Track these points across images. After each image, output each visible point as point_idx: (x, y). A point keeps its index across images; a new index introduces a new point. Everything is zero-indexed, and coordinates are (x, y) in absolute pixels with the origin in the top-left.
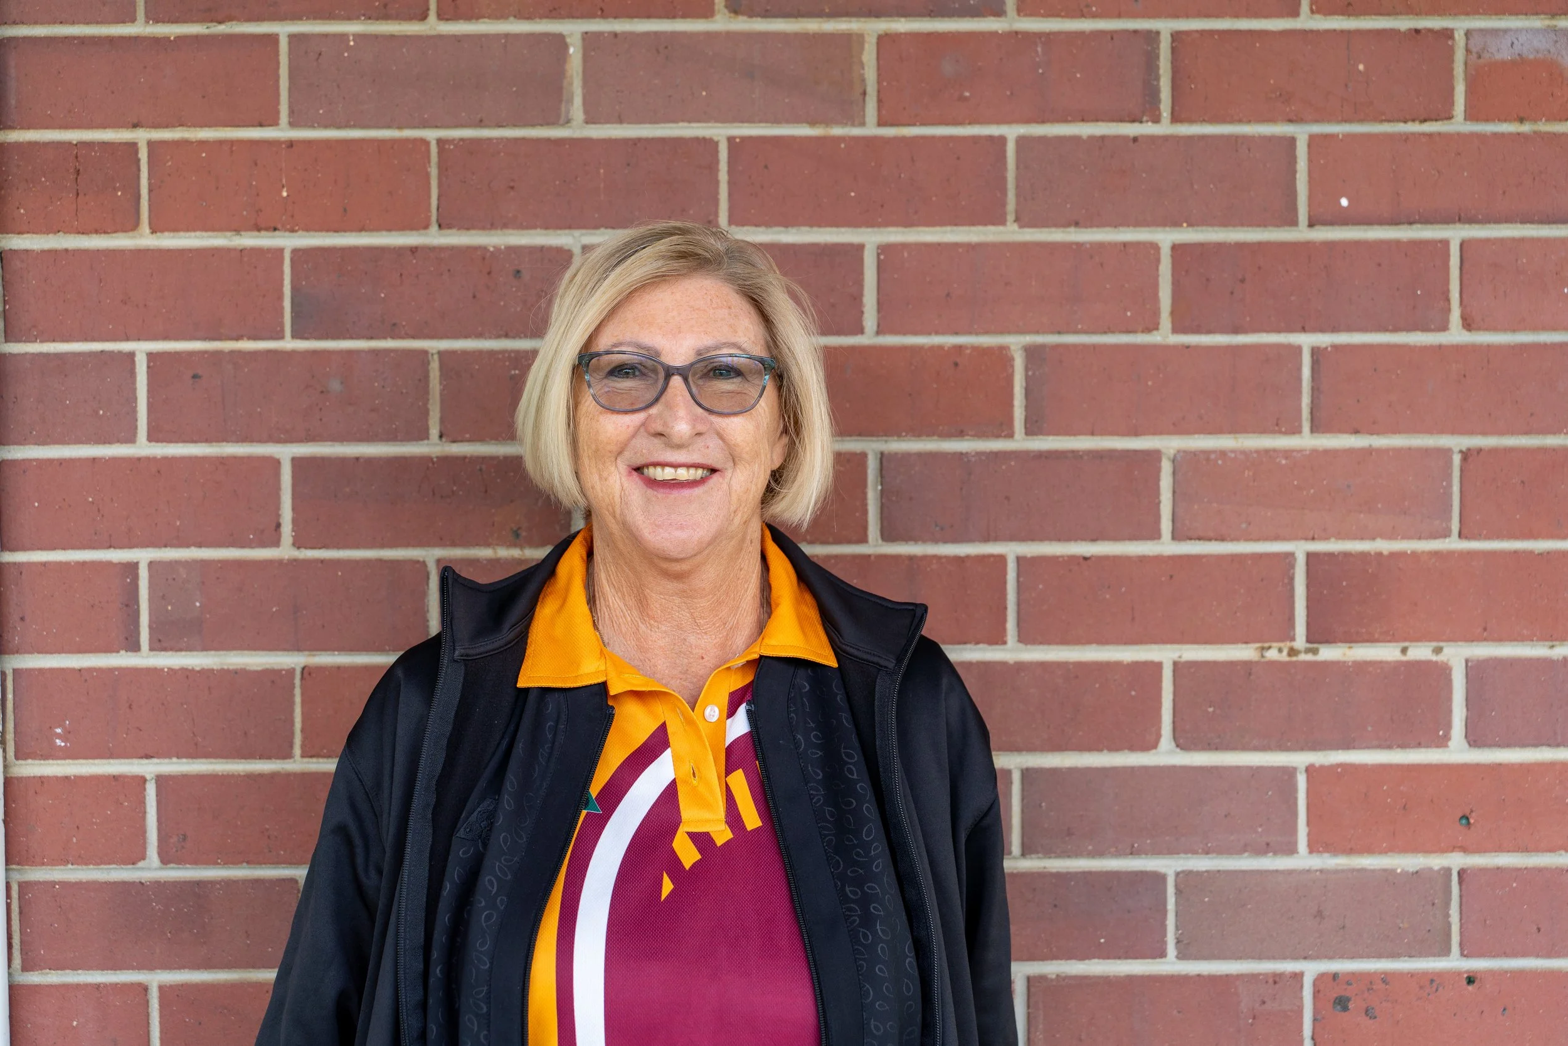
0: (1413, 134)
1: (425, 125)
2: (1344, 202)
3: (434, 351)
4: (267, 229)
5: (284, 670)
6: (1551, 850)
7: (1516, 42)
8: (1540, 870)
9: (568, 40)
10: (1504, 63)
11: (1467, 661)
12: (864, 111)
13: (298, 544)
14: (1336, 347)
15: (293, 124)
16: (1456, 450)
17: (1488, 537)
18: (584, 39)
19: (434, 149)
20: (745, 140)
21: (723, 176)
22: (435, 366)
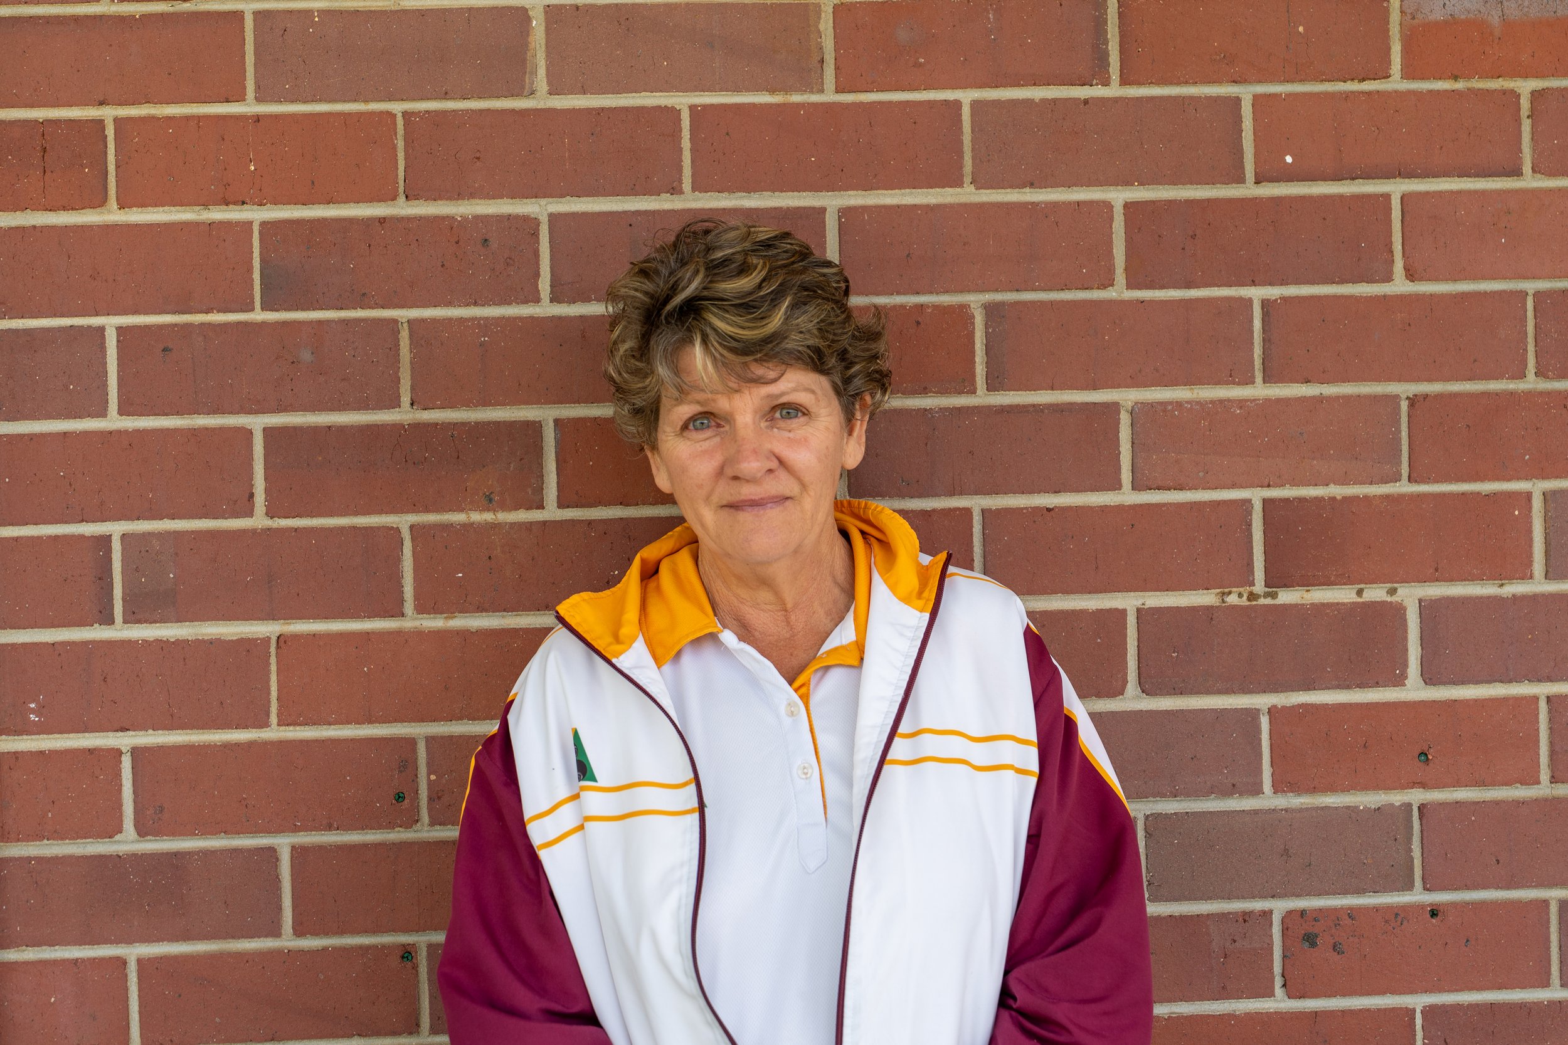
0: (1352, 92)
1: (390, 98)
2: (1289, 159)
3: (404, 320)
4: (235, 203)
5: (259, 639)
6: (1508, 783)
7: (1447, 3)
8: (1497, 803)
9: (530, 13)
10: (1436, 24)
11: (1420, 601)
12: (822, 79)
13: (270, 514)
14: (1284, 299)
15: (259, 100)
16: (1404, 396)
17: (1436, 481)
18: (546, 13)
19: (400, 122)
20: (705, 107)
21: (686, 144)
22: (404, 334)
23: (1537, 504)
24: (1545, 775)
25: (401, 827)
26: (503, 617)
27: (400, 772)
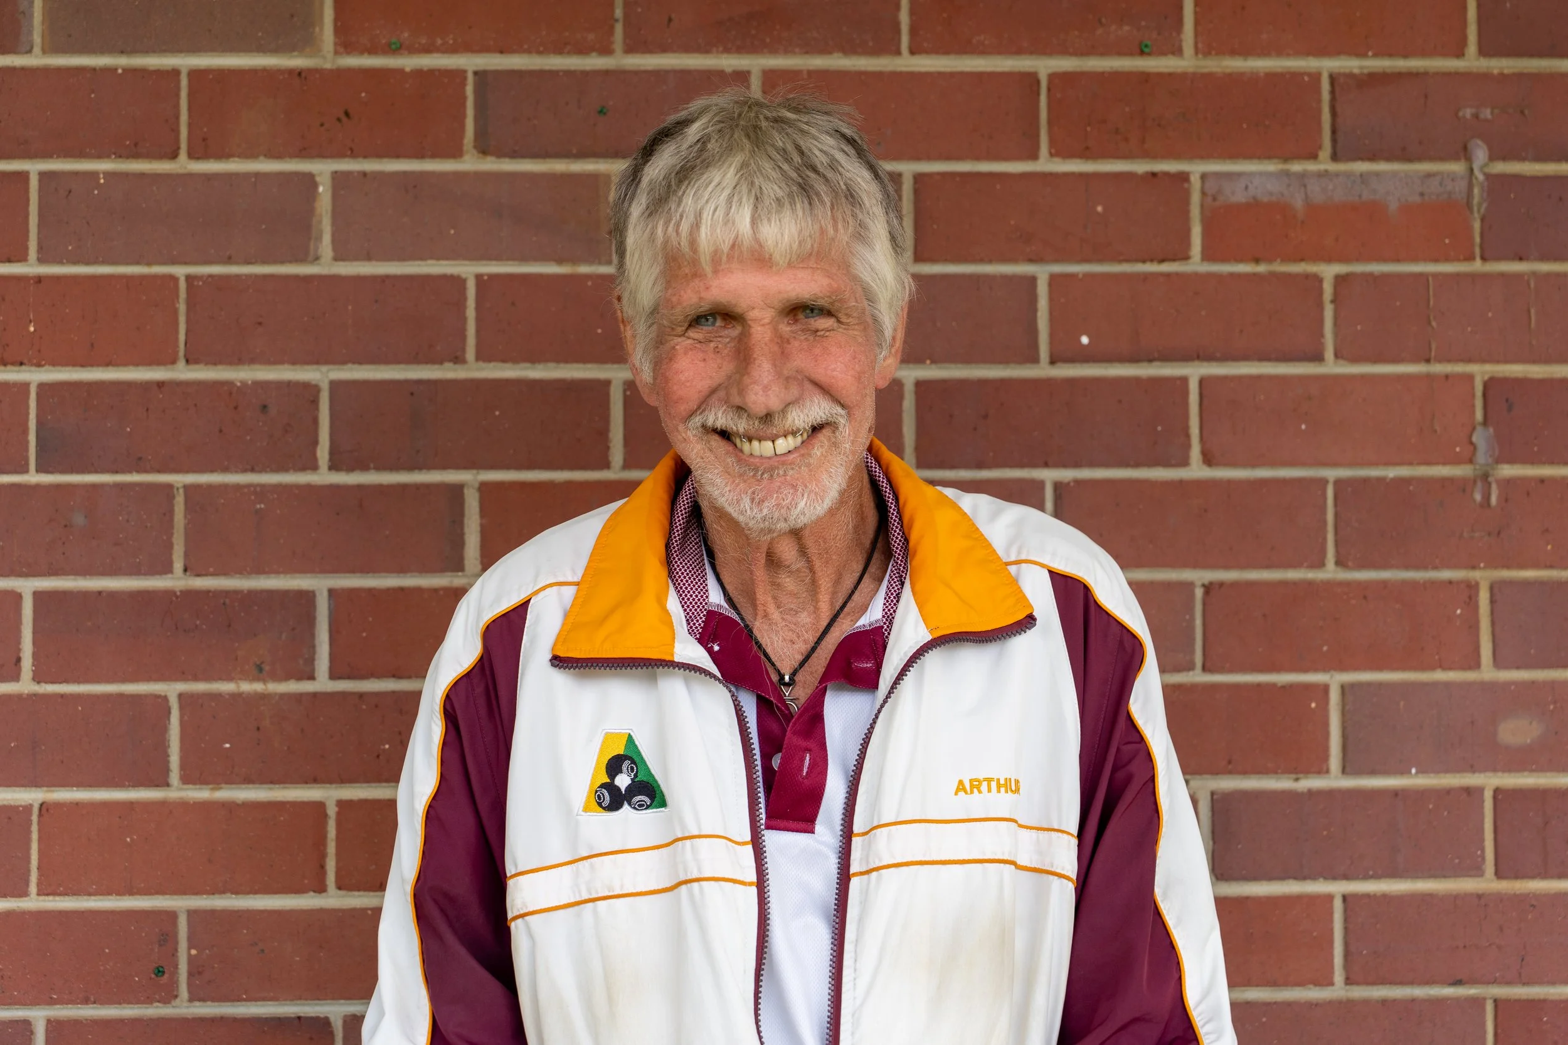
0: (1152, 274)
1: (174, 262)
2: (1085, 340)
3: (180, 485)
4: (13, 364)
5: (21, 806)
6: (1300, 984)
7: (1249, 184)
8: (1289, 1005)
9: (318, 179)
10: (1238, 206)
11: (1213, 794)
13: (38, 678)
14: (1078, 482)
15: (41, 260)
16: (1198, 583)
17: (1231, 671)
18: (333, 178)
19: (182, 285)
20: (493, 277)
21: (471, 313)
22: (179, 501)
23: (1334, 697)
24: (1339, 976)
25: (159, 1002)
26: (271, 789)
27: (160, 945)
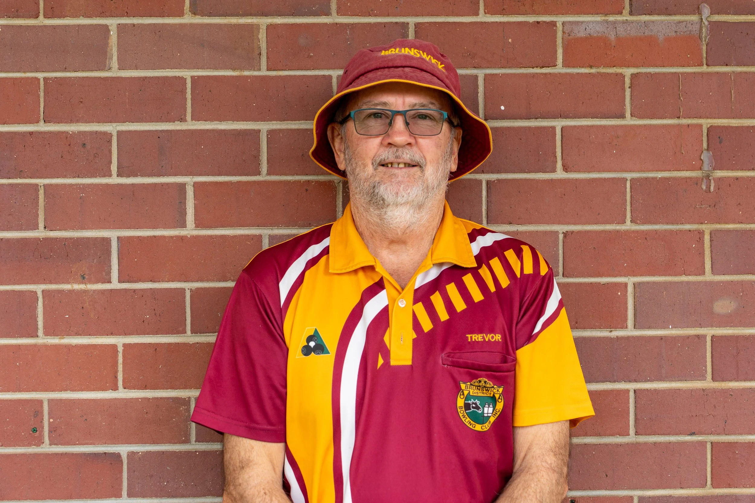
0: (537, 73)
1: (37, 71)
2: (503, 108)
3: (42, 185)
6: (613, 435)
7: (587, 28)
8: (607, 445)
9: (110, 28)
10: (581, 38)
12: (260, 63)
14: (499, 180)
16: (561, 232)
17: (577, 276)
18: (118, 28)
19: (42, 83)
20: (199, 77)
21: (189, 96)
22: (41, 192)
23: (630, 289)
24: (632, 431)
25: (34, 445)
26: (89, 338)
27: (35, 417)
